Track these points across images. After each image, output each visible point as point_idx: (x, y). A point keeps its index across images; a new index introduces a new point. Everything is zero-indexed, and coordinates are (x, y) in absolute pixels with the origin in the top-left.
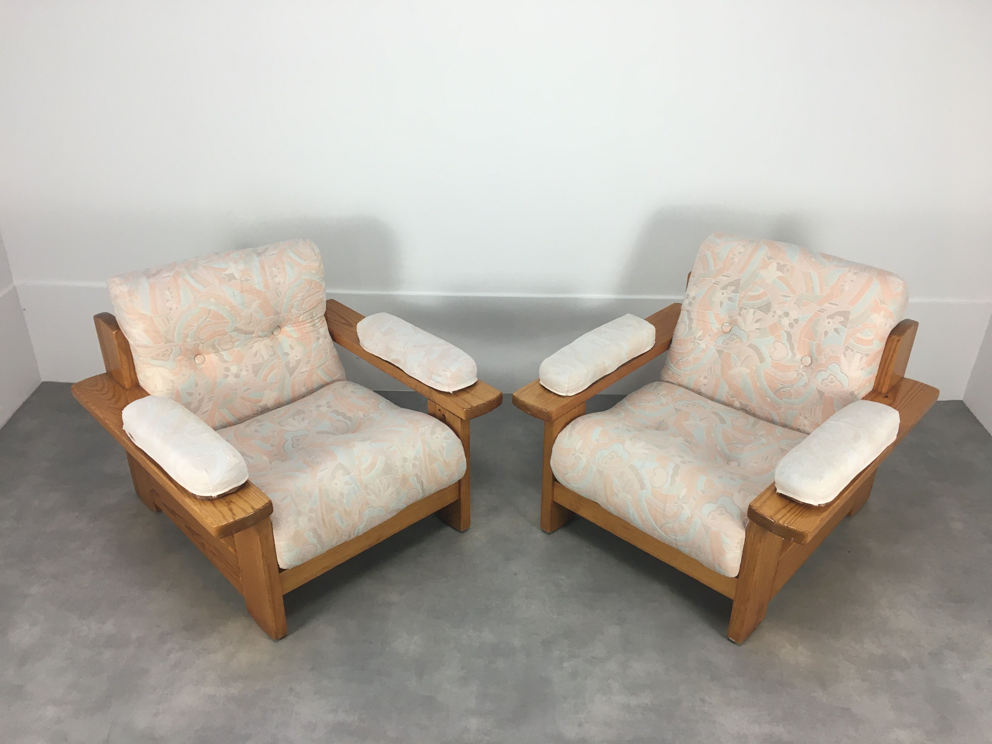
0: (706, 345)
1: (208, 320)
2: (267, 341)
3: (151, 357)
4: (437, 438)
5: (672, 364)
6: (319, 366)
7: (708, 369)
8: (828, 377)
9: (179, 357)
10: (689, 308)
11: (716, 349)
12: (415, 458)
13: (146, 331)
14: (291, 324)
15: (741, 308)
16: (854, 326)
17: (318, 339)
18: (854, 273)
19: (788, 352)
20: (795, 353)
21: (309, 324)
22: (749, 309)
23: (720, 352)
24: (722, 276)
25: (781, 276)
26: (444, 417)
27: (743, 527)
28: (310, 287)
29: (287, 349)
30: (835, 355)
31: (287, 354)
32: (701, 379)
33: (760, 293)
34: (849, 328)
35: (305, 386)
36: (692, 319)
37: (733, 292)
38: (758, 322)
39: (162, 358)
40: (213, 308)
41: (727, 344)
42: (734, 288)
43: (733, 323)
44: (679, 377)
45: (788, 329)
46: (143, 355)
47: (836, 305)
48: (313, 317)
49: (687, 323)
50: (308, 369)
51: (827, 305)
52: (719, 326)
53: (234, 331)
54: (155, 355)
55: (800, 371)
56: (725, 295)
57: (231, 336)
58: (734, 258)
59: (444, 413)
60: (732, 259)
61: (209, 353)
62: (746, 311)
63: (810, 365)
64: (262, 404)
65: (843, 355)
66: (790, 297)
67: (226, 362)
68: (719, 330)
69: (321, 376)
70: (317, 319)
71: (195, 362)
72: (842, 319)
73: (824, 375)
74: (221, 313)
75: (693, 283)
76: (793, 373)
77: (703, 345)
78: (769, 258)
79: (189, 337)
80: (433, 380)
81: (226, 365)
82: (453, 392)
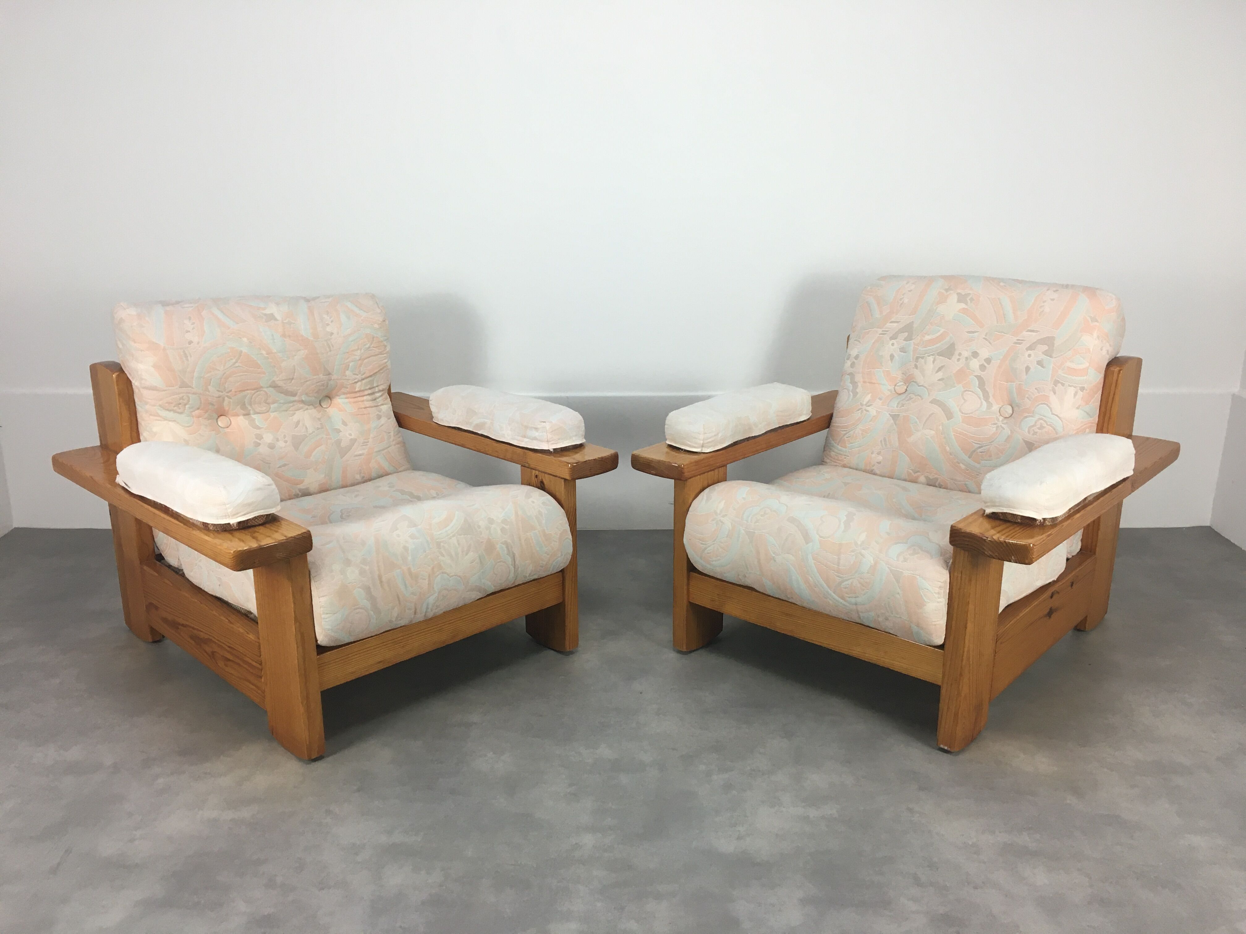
0: (877, 411)
1: (237, 365)
2: (313, 411)
3: (160, 406)
4: (533, 502)
5: (836, 443)
6: (379, 451)
7: (881, 441)
8: (1036, 423)
9: (197, 412)
10: (851, 370)
11: (889, 414)
12: (505, 521)
13: (155, 366)
14: (344, 394)
15: (917, 358)
16: (1062, 354)
17: (379, 417)
18: (1054, 291)
19: (982, 402)
20: (992, 403)
21: (368, 396)
22: (928, 357)
23: (895, 417)
24: (890, 323)
25: (964, 308)
26: (542, 484)
27: (945, 566)
28: (371, 344)
29: (339, 426)
30: (1041, 394)
31: (338, 431)
32: (873, 455)
33: (939, 334)
34: (1056, 358)
35: (360, 473)
36: (856, 383)
37: (905, 340)
38: (940, 371)
39: (175, 408)
40: (245, 350)
41: (903, 405)
42: (906, 334)
43: (909, 380)
44: (845, 458)
45: (979, 373)
46: (150, 401)
47: (1037, 331)
48: (373, 388)
49: (851, 388)
50: (365, 451)
51: (1025, 333)
52: (892, 388)
53: (270, 386)
54: (167, 403)
55: (1000, 424)
56: (896, 346)
57: (266, 393)
58: (903, 298)
59: (542, 479)
60: (901, 299)
61: (237, 415)
62: (923, 360)
63: (1011, 416)
64: (301, 486)
65: (1052, 393)
66: (978, 332)
67: (258, 428)
68: (892, 392)
69: (380, 462)
70: (380, 391)
71: (218, 424)
72: (1045, 348)
73: (1031, 421)
74: (255, 359)
75: (855, 339)
76: (991, 427)
77: (872, 411)
78: (947, 290)
79: (211, 384)
80: (528, 438)
81: (258, 432)
82: (554, 449)
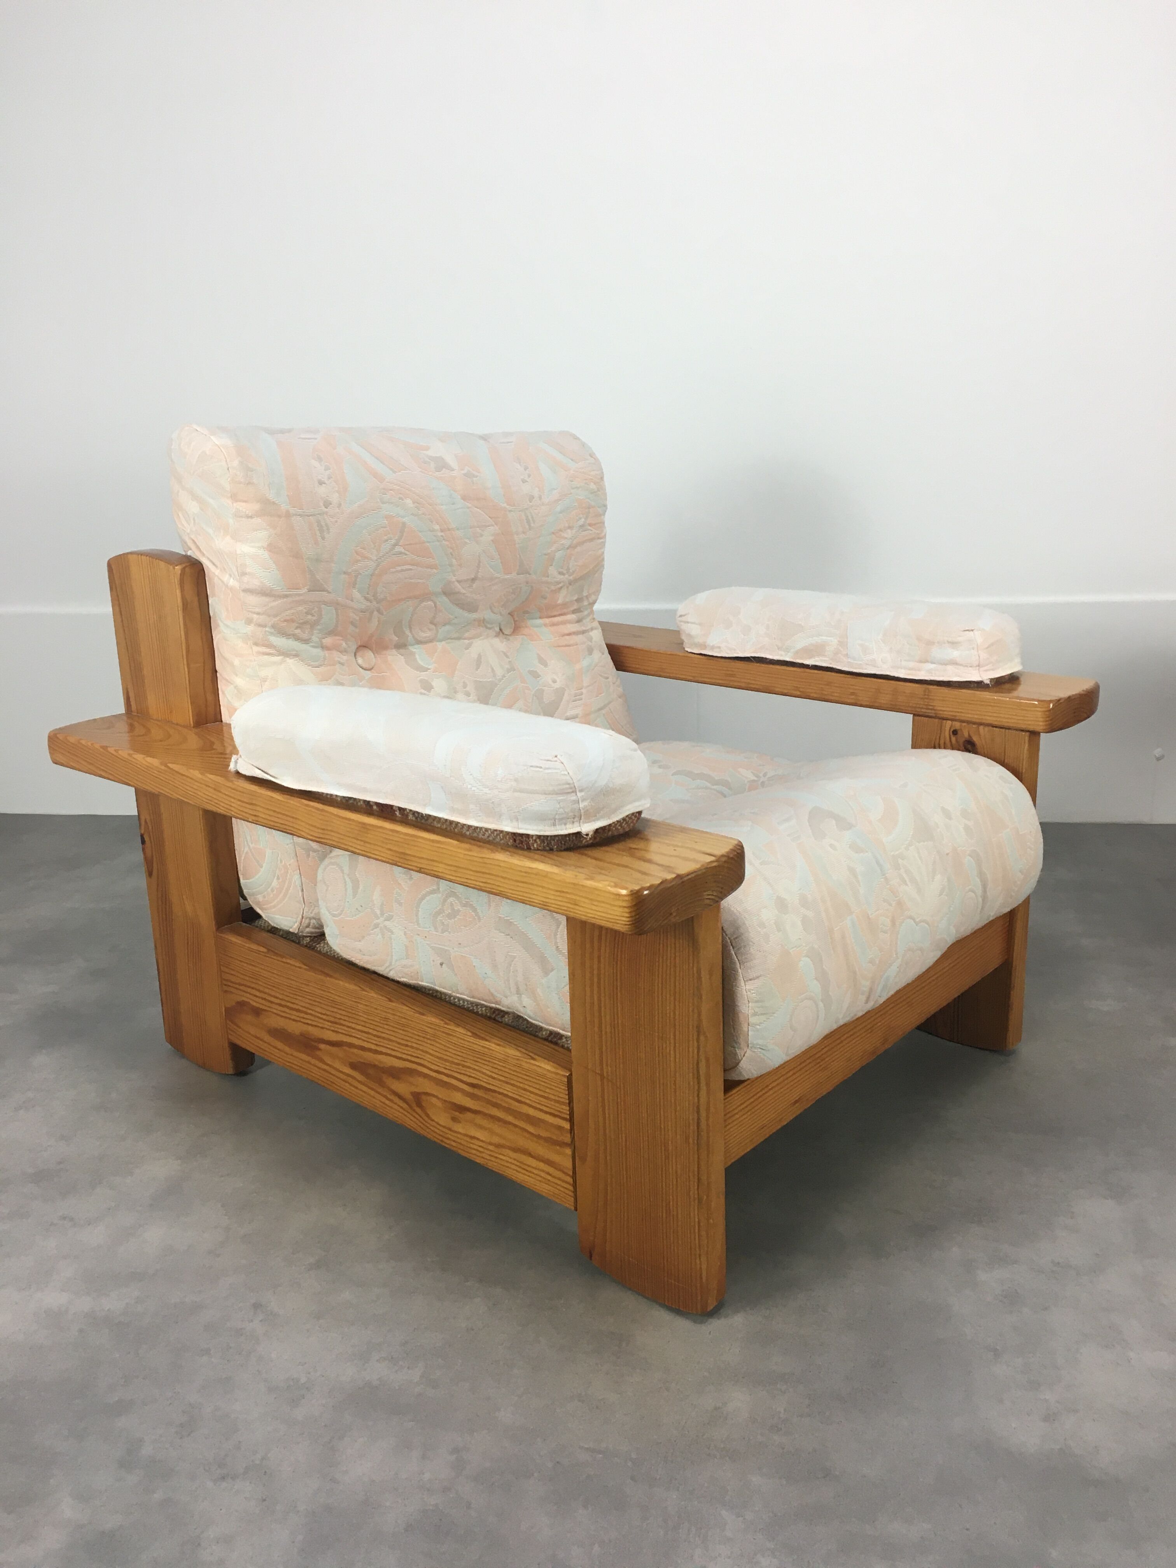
1: (397, 549)
2: (502, 643)
3: (273, 627)
6: (598, 710)
9: (331, 639)
17: (590, 651)
26: (968, 743)
28: (586, 519)
29: (538, 665)
31: (538, 674)
39: (298, 631)
40: (409, 521)
53: (443, 592)
57: (436, 605)
59: (969, 736)
61: (386, 647)
67: (422, 669)
71: (358, 662)
74: (424, 539)
79: (357, 586)
80: (933, 663)
81: (423, 675)
82: (991, 680)
